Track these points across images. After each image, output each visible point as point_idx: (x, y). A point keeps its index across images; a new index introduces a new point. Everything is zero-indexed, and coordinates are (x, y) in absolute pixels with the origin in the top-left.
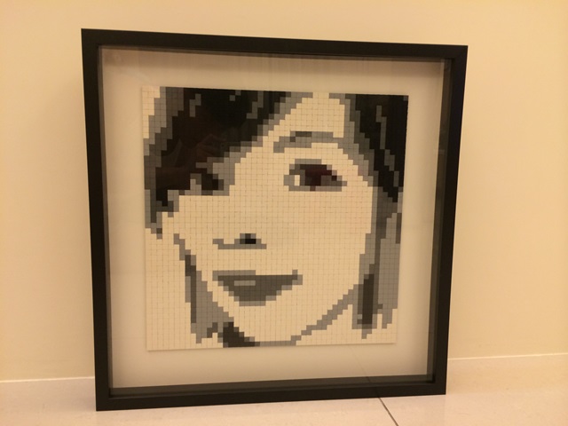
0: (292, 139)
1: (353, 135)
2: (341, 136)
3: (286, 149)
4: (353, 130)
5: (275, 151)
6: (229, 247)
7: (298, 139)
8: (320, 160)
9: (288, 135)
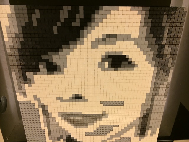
0: (104, 40)
1: (144, 36)
2: (137, 36)
3: (99, 46)
4: (145, 32)
5: (92, 48)
6: (66, 101)
7: (107, 39)
8: (122, 52)
9: (101, 36)
